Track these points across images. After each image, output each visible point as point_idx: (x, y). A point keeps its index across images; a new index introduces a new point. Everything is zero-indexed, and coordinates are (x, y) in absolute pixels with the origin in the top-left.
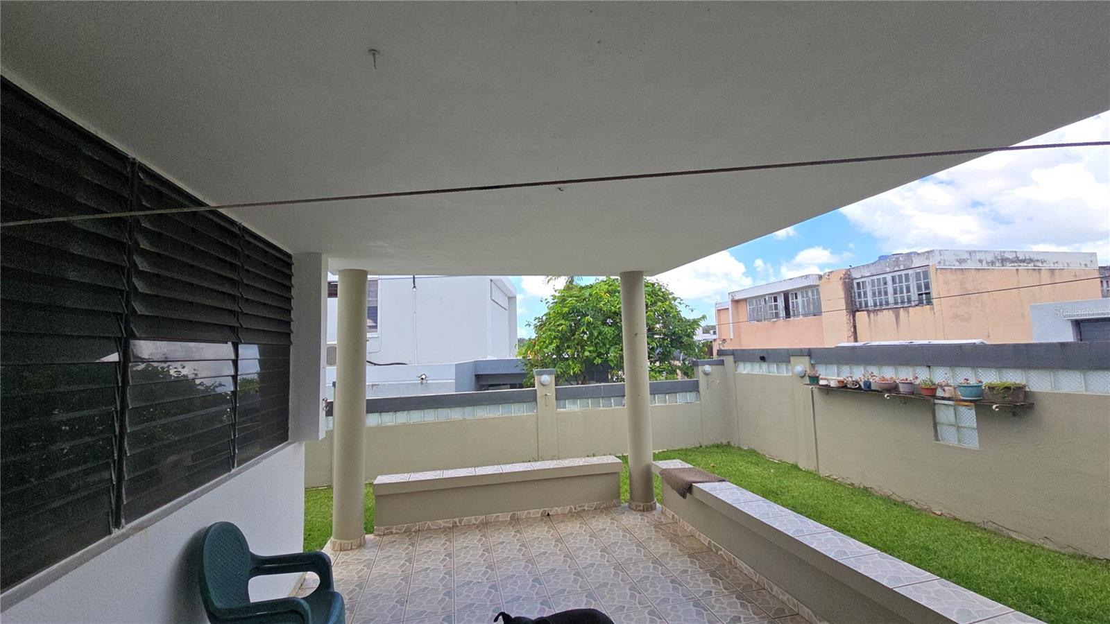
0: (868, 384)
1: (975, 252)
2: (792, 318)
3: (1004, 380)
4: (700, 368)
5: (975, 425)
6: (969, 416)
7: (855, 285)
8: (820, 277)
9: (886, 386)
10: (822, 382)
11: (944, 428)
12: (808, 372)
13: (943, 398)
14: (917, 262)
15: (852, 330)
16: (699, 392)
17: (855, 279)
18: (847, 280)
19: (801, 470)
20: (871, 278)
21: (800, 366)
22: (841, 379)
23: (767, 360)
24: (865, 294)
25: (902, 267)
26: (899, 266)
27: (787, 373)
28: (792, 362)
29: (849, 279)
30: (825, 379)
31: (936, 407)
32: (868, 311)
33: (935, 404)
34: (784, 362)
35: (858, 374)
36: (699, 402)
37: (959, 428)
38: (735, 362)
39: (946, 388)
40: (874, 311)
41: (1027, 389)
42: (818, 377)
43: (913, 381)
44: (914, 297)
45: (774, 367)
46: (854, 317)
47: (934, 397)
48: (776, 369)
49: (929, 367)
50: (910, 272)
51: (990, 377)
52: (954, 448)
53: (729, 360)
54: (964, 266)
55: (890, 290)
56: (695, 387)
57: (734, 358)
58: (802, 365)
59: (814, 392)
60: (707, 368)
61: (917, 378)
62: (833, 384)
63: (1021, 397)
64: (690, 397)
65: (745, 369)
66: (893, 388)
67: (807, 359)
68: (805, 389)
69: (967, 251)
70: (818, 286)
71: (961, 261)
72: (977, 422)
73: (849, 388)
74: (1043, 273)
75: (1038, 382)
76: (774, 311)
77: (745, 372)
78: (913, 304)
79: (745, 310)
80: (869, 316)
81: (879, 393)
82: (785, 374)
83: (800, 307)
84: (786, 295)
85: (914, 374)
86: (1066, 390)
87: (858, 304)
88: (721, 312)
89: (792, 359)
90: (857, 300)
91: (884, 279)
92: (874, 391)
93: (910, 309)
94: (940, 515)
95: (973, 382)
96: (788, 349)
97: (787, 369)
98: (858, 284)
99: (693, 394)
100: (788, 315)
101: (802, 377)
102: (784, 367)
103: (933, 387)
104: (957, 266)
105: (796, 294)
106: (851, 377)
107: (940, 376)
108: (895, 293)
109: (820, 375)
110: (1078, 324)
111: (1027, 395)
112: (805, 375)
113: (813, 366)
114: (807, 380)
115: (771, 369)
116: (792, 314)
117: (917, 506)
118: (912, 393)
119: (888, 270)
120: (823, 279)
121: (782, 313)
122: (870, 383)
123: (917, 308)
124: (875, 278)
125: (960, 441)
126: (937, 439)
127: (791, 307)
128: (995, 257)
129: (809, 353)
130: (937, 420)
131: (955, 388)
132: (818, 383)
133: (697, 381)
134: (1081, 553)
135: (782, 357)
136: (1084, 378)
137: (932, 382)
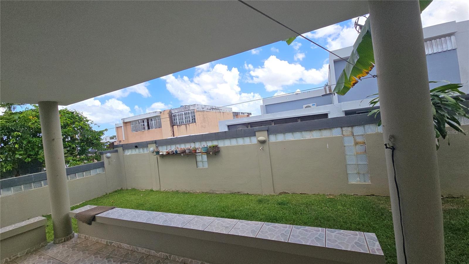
0: (176, 152)
1: (206, 105)
2: (150, 130)
3: (213, 144)
4: (105, 155)
5: (207, 160)
6: (205, 157)
7: (173, 116)
8: (161, 112)
9: (182, 151)
10: (161, 153)
11: (199, 163)
12: (155, 150)
13: (198, 153)
14: (191, 108)
15: (173, 133)
16: (104, 167)
17: (173, 113)
18: (170, 114)
19: (154, 191)
20: (178, 113)
21: (152, 148)
22: (167, 151)
23: (138, 147)
24: (176, 119)
25: (187, 110)
26: (186, 109)
27: (147, 152)
28: (149, 146)
29: (171, 113)
30: (162, 152)
31: (197, 156)
32: (177, 125)
33: (196, 155)
34: (145, 147)
35: (173, 148)
36: (104, 172)
37: (203, 162)
38: (123, 150)
39: (199, 149)
40: (179, 125)
41: (218, 146)
42: (159, 151)
43: (190, 148)
44: (191, 120)
45: (141, 150)
46: (173, 128)
47: (196, 152)
48: (142, 151)
49: (194, 142)
50: (189, 111)
51: (210, 144)
52: (202, 169)
53: (120, 150)
54: (204, 110)
55: (184, 118)
56: (102, 165)
57: (123, 148)
58: (153, 148)
59: (158, 158)
60: (109, 155)
61: (191, 147)
62: (165, 153)
63: (217, 149)
64: (99, 171)
65: (128, 153)
66: (184, 152)
67: (155, 145)
68: (154, 157)
69: (204, 105)
70: (160, 116)
71: (203, 108)
72: (207, 159)
73: (170, 154)
74: (221, 113)
75: (221, 144)
76: (143, 127)
77: (128, 154)
78: (191, 123)
79: (130, 127)
80: (178, 127)
81: (180, 154)
82: (146, 152)
83: (154, 125)
84: (148, 119)
85: (190, 146)
86: (226, 145)
87: (174, 123)
88: (118, 128)
89: (149, 145)
90: (174, 121)
91: (182, 113)
92: (179, 154)
93: (190, 124)
94: (199, 193)
95: (206, 146)
96: (147, 142)
97: (147, 150)
98: (174, 115)
99: (101, 169)
100: (149, 128)
101: (153, 152)
102: (145, 149)
103: (196, 149)
104: (202, 110)
105: (152, 119)
106: (171, 150)
107: (198, 145)
108: (185, 119)
109: (160, 150)
110: (228, 126)
111: (218, 148)
112: (154, 152)
113: (157, 147)
114: (155, 153)
115: (140, 151)
116: (150, 127)
117: (193, 192)
118: (190, 153)
119: (183, 110)
120: (162, 113)
121: (146, 128)
122: (177, 151)
123: (192, 124)
124: (179, 113)
125: (203, 166)
126: (197, 167)
127: (150, 125)
128: (211, 108)
129: (155, 142)
130: (197, 161)
131: (201, 149)
132: (159, 154)
133: (103, 162)
134: (232, 192)
135: (145, 145)
136: (230, 141)
137: (195, 147)
